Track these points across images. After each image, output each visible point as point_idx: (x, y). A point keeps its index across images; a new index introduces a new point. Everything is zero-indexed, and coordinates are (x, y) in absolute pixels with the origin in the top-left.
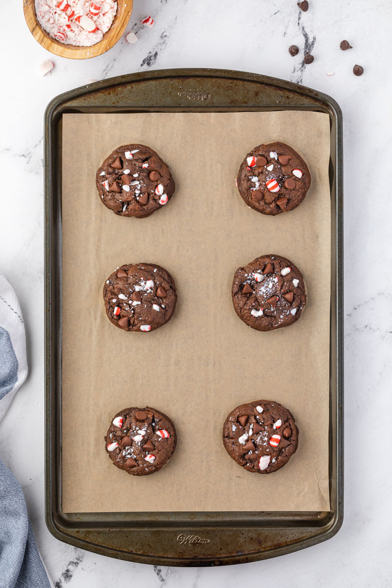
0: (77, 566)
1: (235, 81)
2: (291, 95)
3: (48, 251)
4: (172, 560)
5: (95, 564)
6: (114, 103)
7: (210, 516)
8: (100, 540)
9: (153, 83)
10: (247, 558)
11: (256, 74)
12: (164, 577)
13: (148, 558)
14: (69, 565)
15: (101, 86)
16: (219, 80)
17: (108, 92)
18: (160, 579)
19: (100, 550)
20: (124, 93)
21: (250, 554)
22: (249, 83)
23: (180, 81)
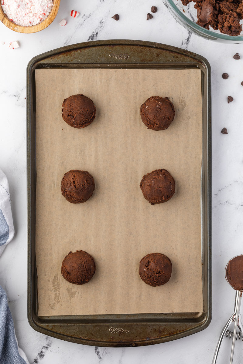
0: (47, 349)
1: (145, 47)
2: (179, 56)
3: (29, 153)
4: (106, 343)
5: (59, 348)
6: (70, 61)
7: (129, 316)
8: (61, 331)
9: (94, 48)
10: (152, 342)
11: (157, 43)
12: (101, 356)
13: (91, 342)
14: (42, 348)
15: (61, 50)
16: (135, 47)
17: (66, 54)
18: (98, 357)
19: (61, 337)
20: (76, 55)
21: (154, 339)
22: (153, 49)
23: (111, 47)
